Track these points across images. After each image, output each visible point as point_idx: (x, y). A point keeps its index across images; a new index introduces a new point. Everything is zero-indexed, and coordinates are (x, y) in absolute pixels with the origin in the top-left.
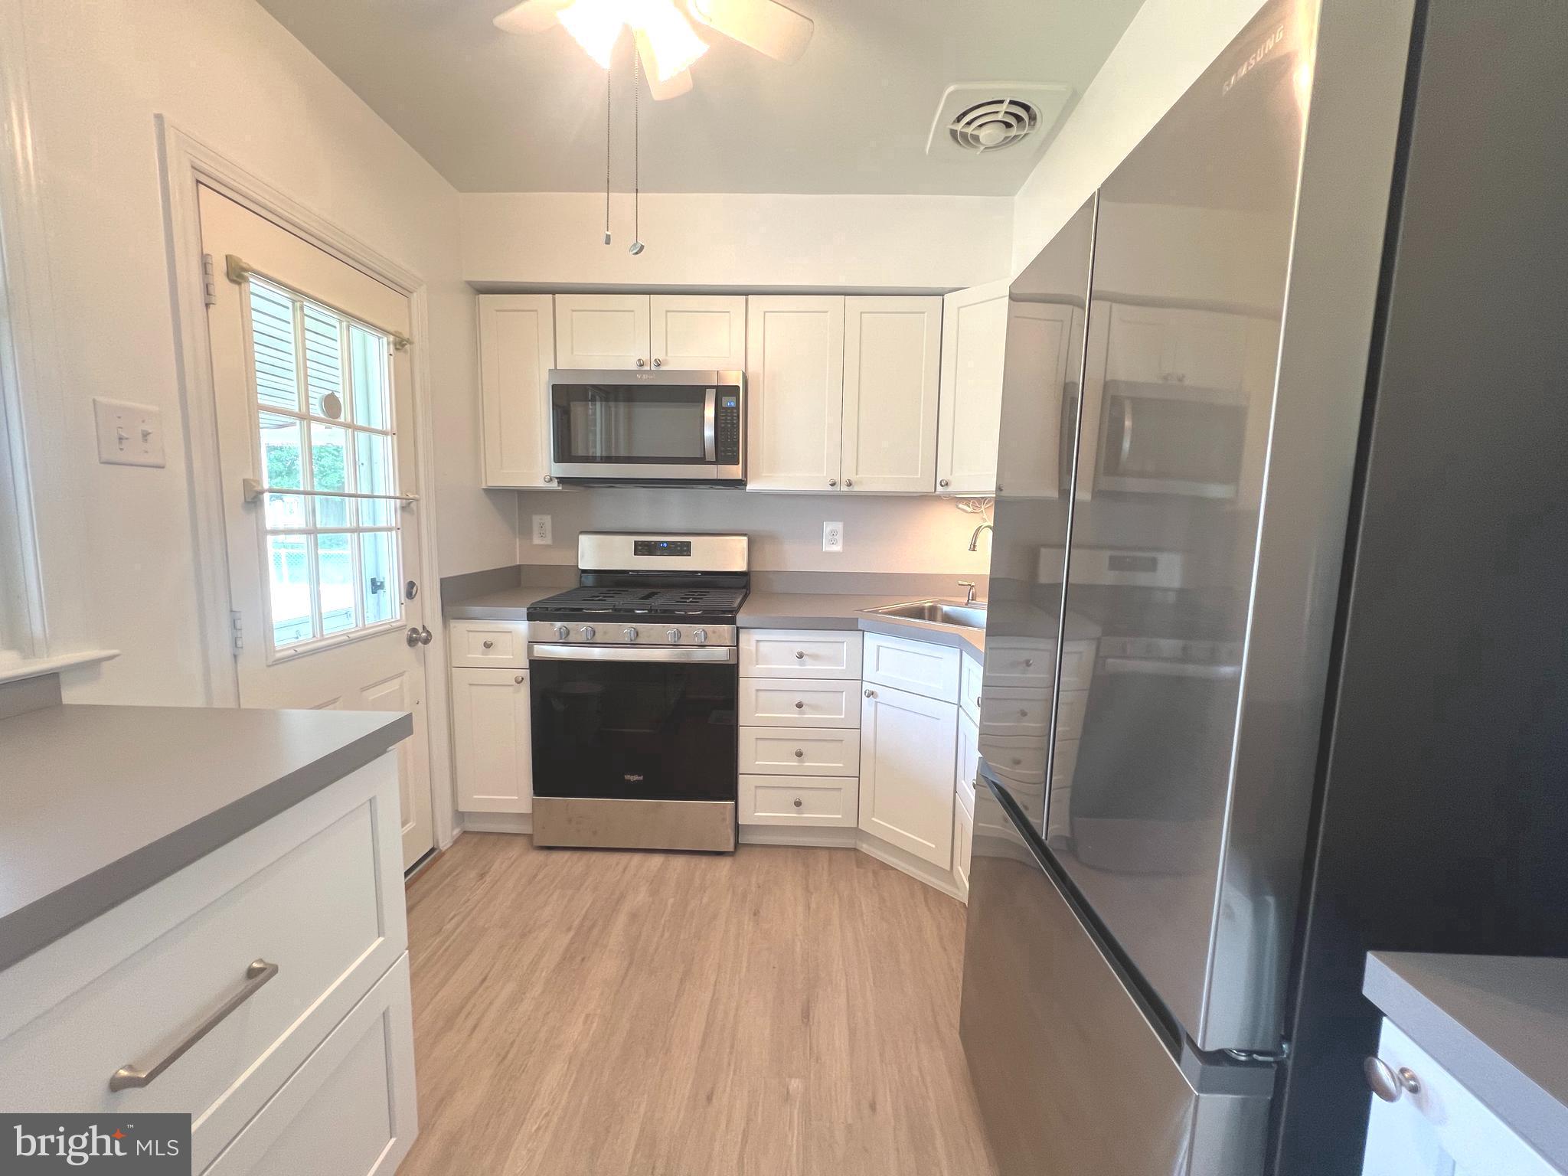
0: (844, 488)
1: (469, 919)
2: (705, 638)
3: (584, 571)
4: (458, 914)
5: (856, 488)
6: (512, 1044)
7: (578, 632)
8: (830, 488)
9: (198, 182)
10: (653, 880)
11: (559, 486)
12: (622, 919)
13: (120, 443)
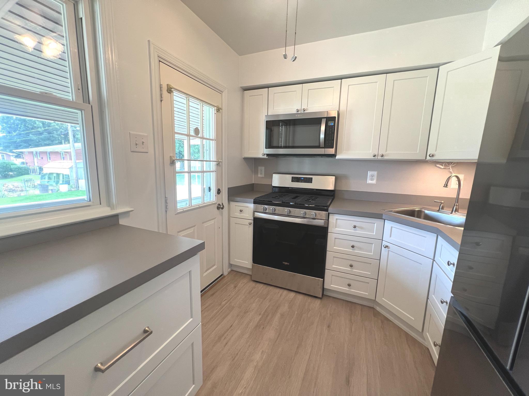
0: (380, 158)
1: (229, 302)
2: (316, 216)
3: (274, 187)
4: (227, 299)
5: (385, 158)
6: (237, 354)
7: (269, 209)
8: (373, 158)
9: (160, 61)
10: (290, 302)
11: (267, 157)
12: (278, 316)
13: (136, 146)
